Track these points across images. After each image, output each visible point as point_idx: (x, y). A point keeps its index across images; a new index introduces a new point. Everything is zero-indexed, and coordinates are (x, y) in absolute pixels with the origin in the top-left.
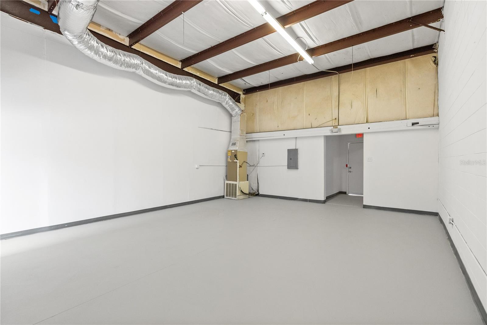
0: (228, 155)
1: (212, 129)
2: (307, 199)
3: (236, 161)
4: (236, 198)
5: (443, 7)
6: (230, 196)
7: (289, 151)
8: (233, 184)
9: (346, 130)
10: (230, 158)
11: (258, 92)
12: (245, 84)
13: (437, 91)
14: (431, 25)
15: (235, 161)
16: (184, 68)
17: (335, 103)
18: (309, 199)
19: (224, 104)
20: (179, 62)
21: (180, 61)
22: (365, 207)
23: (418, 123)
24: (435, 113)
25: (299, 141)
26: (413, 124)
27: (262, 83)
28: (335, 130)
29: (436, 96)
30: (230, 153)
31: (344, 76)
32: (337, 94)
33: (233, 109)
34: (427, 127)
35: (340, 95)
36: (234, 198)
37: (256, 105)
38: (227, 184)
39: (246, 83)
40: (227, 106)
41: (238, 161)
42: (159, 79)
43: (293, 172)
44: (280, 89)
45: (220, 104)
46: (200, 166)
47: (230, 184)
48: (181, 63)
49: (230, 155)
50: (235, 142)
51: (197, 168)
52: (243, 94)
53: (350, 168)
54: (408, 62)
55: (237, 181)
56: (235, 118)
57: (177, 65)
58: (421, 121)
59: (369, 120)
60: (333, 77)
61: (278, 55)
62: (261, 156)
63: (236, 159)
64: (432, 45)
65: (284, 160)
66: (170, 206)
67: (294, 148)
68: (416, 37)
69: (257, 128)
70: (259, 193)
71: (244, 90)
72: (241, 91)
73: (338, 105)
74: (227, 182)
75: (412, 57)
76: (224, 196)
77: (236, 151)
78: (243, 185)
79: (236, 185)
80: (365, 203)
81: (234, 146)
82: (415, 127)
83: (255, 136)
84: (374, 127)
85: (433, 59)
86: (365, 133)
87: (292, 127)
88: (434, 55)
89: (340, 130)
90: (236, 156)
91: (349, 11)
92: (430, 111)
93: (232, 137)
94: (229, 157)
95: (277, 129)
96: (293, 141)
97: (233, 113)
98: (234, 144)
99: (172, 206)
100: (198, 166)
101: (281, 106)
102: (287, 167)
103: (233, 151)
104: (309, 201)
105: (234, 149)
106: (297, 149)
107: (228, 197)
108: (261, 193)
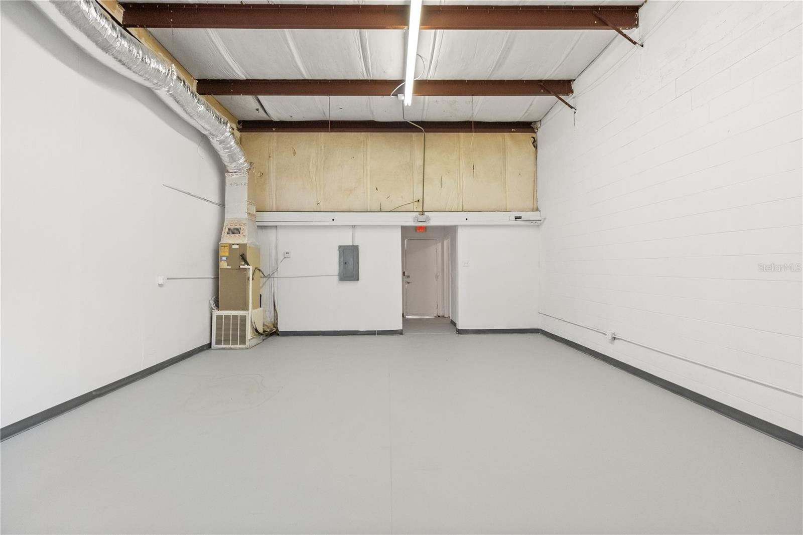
0: (221, 254)
1: (189, 194)
2: (375, 331)
3: (246, 266)
4: (244, 344)
5: (574, 80)
6: (227, 341)
7: (342, 249)
8: (235, 317)
9: (436, 220)
10: (227, 260)
11: (274, 132)
12: (258, 110)
13: (536, 180)
14: (563, 97)
15: (241, 267)
17: (418, 177)
18: (378, 331)
19: (215, 142)
20: (117, 6)
21: (119, 3)
22: (460, 332)
23: (520, 218)
24: (535, 207)
25: (359, 233)
26: (516, 218)
27: (291, 116)
28: (422, 218)
29: (535, 186)
30: (227, 249)
31: (432, 137)
32: (421, 162)
33: (233, 158)
34: (529, 223)
35: (425, 165)
36: (238, 346)
37: (270, 157)
38: (219, 318)
39: (260, 109)
40: (218, 147)
41: (251, 267)
43: (350, 286)
44: (322, 137)
45: (204, 140)
46: (168, 279)
47: (227, 317)
48: (122, 11)
49: (227, 254)
50: (238, 227)
51: (161, 285)
52: (239, 130)
53: (409, 277)
54: (506, 137)
55: (248, 310)
56: (235, 176)
57: (114, 13)
58: (525, 215)
59: (464, 210)
60: (414, 134)
62: (281, 257)
63: (243, 263)
64: (531, 123)
65: (333, 265)
66: (98, 393)
67: (351, 244)
68: (531, 108)
69: (272, 203)
70: (278, 330)
71: (239, 122)
72: (235, 123)
73: (422, 180)
74: (216, 313)
75: (514, 132)
76: (210, 344)
77: (243, 246)
79: (243, 319)
80: (460, 326)
81: (237, 235)
82: (518, 222)
83: (269, 218)
84: (474, 218)
85: (532, 139)
86: (461, 226)
87: (344, 208)
88: (534, 135)
89: (428, 219)
90: (243, 258)
92: (529, 204)
93: (227, 216)
94: (224, 258)
95: (316, 208)
96: (349, 232)
97: (231, 167)
98: (235, 231)
99: (104, 391)
100: (163, 280)
101: (324, 167)
102: (337, 278)
103: (234, 247)
104: (378, 334)
105: (238, 243)
106: (357, 247)
107: (223, 346)
108: (281, 328)
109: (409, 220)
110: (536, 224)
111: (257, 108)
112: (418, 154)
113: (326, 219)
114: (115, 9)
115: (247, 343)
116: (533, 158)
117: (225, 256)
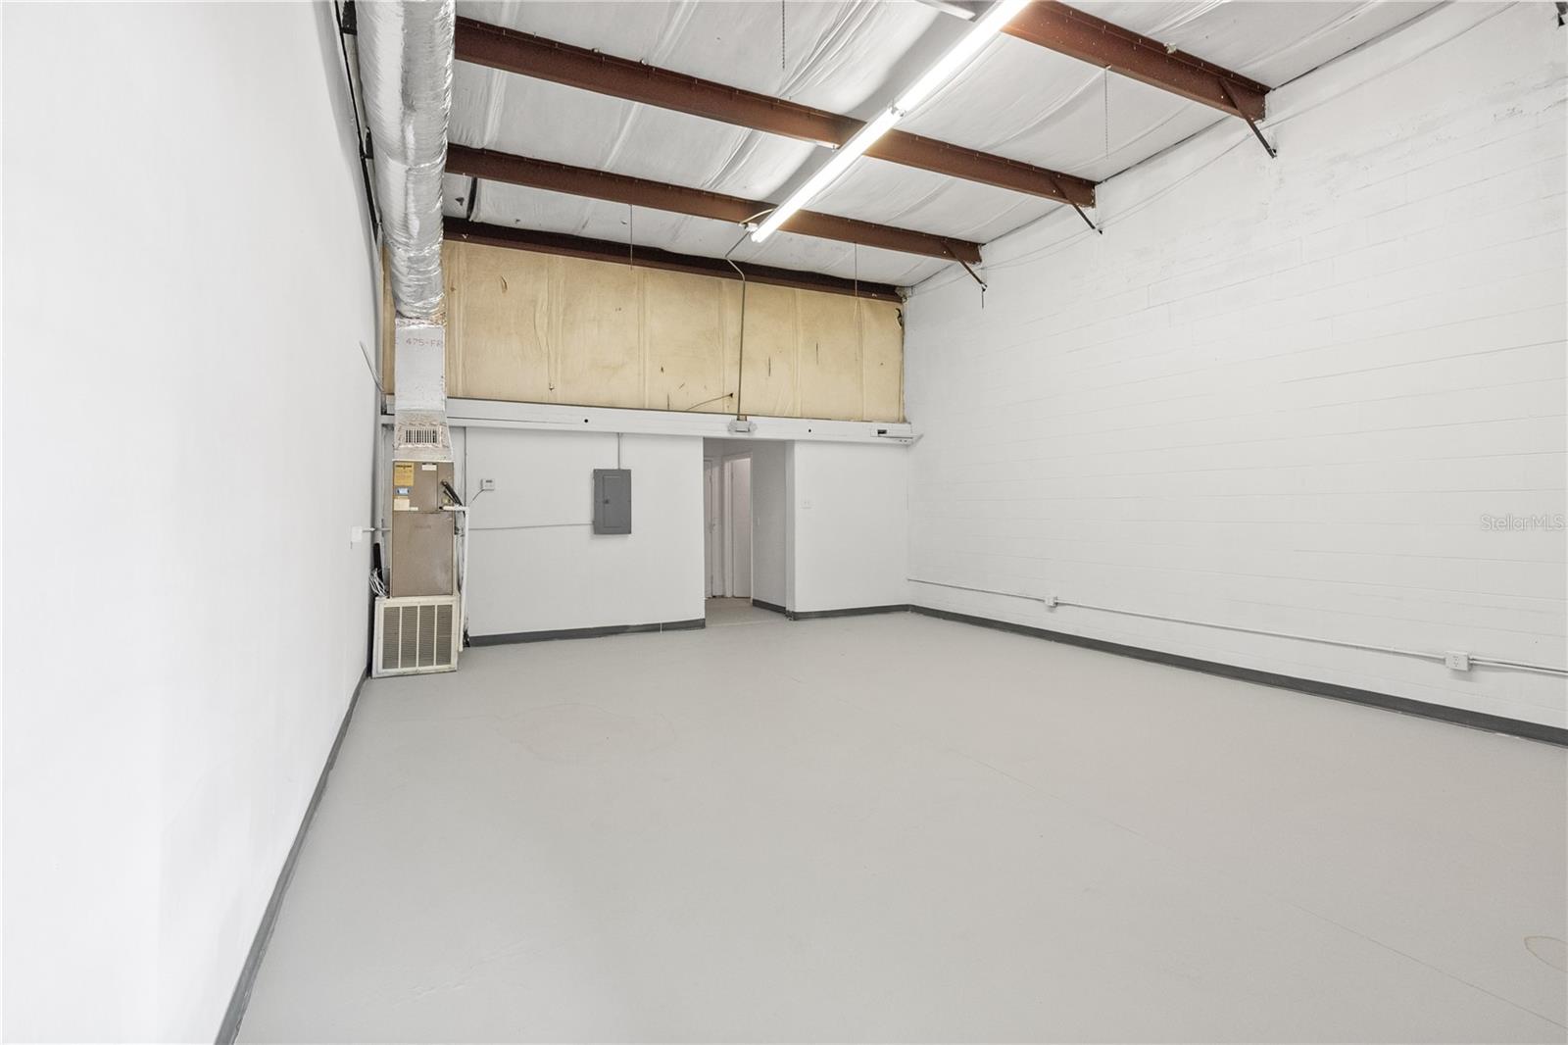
0: (397, 483)
1: (368, 360)
2: (659, 624)
3: (457, 507)
7: (601, 477)
8: (427, 610)
10: (410, 496)
11: (466, 241)
12: (460, 200)
13: (902, 375)
14: (970, 266)
15: (445, 508)
17: (731, 355)
18: (663, 624)
22: (797, 617)
23: (885, 432)
24: (902, 415)
25: (627, 447)
26: (880, 432)
28: (742, 425)
29: (902, 385)
30: (410, 473)
31: (757, 290)
32: (736, 330)
34: (897, 442)
35: (741, 334)
36: (435, 667)
38: (391, 613)
39: (466, 200)
41: (464, 510)
43: (613, 544)
47: (410, 611)
49: (411, 483)
50: (429, 428)
54: (862, 305)
55: (458, 595)
56: (419, 325)
58: (891, 429)
63: (449, 501)
64: (895, 287)
65: (582, 504)
67: (616, 468)
70: (467, 635)
73: (738, 360)
74: (385, 602)
75: (875, 298)
76: (371, 667)
77: (445, 468)
81: (429, 445)
82: (882, 439)
83: (457, 411)
84: (821, 429)
85: (897, 313)
86: (795, 441)
87: (602, 399)
88: (900, 307)
89: (753, 428)
90: (449, 490)
92: (894, 411)
93: (400, 404)
94: (404, 492)
95: (547, 396)
96: (612, 445)
98: (424, 437)
100: (361, 534)
101: (564, 319)
102: (588, 530)
103: (424, 468)
104: (663, 630)
105: (435, 461)
106: (628, 472)
107: (400, 670)
109: (720, 427)
110: (906, 443)
112: (732, 316)
113: (573, 418)
115: (454, 659)
116: (899, 336)
117: (404, 487)
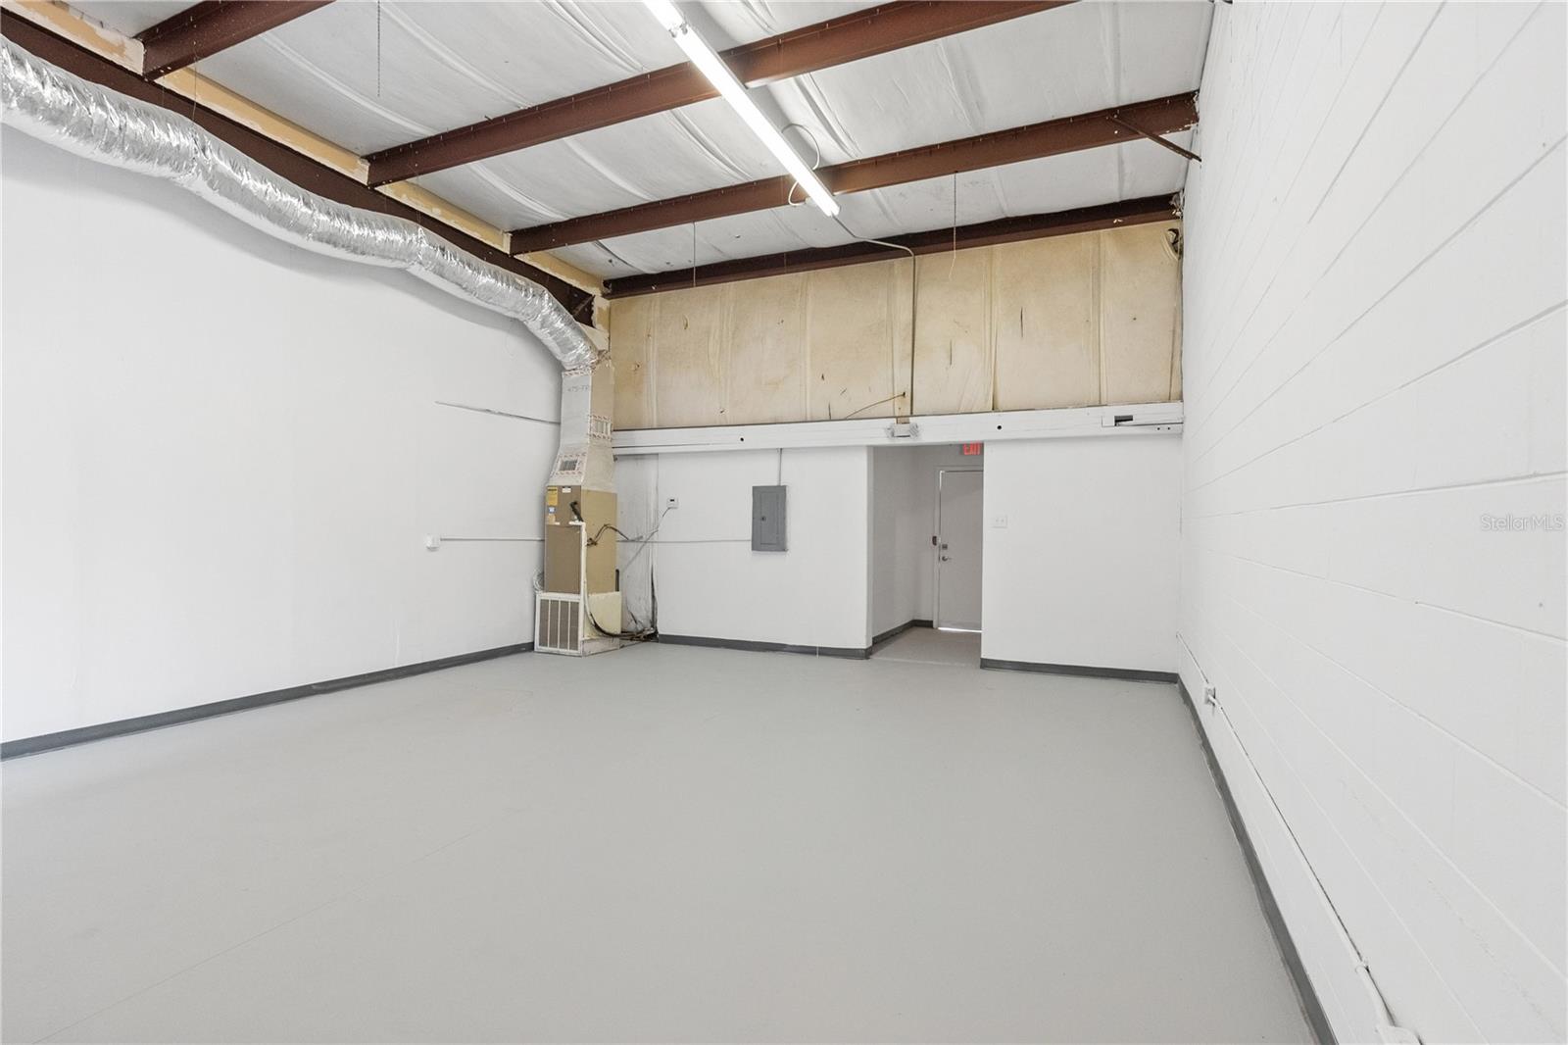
0: (549, 503)
1: (488, 411)
2: (815, 648)
3: (577, 523)
4: (576, 648)
5: (1198, 91)
6: (553, 643)
7: (758, 491)
8: (564, 603)
9: (933, 431)
10: (555, 513)
11: (655, 292)
12: (611, 261)
13: (1178, 330)
14: (1167, 136)
15: (571, 523)
16: (381, 184)
17: (902, 346)
18: (820, 648)
19: (533, 326)
20: (359, 162)
21: (362, 157)
22: (987, 664)
23: (1130, 419)
24: (1175, 391)
25: (789, 463)
26: (1118, 420)
27: (668, 263)
28: (902, 429)
29: (1177, 343)
30: (555, 495)
31: (931, 262)
32: (907, 316)
33: (566, 346)
34: (1153, 430)
35: (917, 321)
36: (568, 651)
37: (649, 336)
38: (544, 603)
39: (614, 260)
40: (543, 334)
41: (583, 524)
42: (277, 215)
43: (770, 560)
44: (731, 290)
45: (518, 327)
46: (441, 540)
47: (554, 602)
48: (366, 166)
49: (556, 504)
50: (573, 459)
51: (432, 549)
52: (604, 296)
53: (945, 547)
54: (1105, 240)
55: (579, 593)
56: (575, 376)
57: (353, 173)
58: (1139, 413)
59: (1001, 402)
60: (897, 262)
61: (725, 177)
62: (663, 508)
63: (576, 517)
64: (1169, 197)
67: (775, 484)
68: (1128, 168)
69: (651, 415)
70: (656, 632)
71: (606, 283)
72: (598, 286)
73: (910, 352)
74: (543, 595)
75: (1118, 225)
76: (533, 643)
77: (576, 489)
78: (603, 607)
79: (575, 605)
80: (987, 653)
81: (570, 472)
82: (1124, 429)
83: (644, 440)
84: (1015, 424)
85: (1172, 236)
86: (989, 441)
87: (768, 416)
88: (1174, 224)
89: (915, 430)
90: (575, 508)
91: (947, 66)
92: (1160, 386)
93: (564, 442)
94: (552, 510)
95: (718, 419)
96: (772, 462)
97: (568, 360)
98: (570, 466)
99: (330, 687)
100: (433, 540)
101: (732, 344)
102: (749, 544)
103: (565, 491)
104: (820, 654)
105: (569, 484)
106: (784, 487)
107: (548, 649)
108: (663, 629)
109: (878, 433)
110: (1173, 431)
111: (610, 258)
112: (903, 300)
113: (727, 438)
114: (355, 167)
115: (580, 648)
116: (1172, 275)
117: (551, 506)
